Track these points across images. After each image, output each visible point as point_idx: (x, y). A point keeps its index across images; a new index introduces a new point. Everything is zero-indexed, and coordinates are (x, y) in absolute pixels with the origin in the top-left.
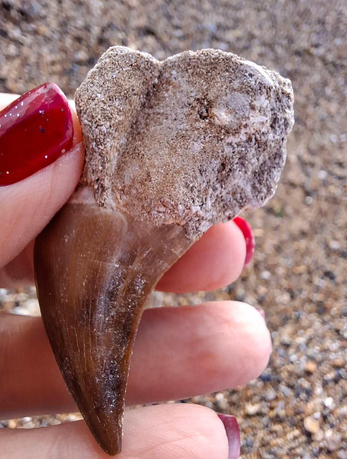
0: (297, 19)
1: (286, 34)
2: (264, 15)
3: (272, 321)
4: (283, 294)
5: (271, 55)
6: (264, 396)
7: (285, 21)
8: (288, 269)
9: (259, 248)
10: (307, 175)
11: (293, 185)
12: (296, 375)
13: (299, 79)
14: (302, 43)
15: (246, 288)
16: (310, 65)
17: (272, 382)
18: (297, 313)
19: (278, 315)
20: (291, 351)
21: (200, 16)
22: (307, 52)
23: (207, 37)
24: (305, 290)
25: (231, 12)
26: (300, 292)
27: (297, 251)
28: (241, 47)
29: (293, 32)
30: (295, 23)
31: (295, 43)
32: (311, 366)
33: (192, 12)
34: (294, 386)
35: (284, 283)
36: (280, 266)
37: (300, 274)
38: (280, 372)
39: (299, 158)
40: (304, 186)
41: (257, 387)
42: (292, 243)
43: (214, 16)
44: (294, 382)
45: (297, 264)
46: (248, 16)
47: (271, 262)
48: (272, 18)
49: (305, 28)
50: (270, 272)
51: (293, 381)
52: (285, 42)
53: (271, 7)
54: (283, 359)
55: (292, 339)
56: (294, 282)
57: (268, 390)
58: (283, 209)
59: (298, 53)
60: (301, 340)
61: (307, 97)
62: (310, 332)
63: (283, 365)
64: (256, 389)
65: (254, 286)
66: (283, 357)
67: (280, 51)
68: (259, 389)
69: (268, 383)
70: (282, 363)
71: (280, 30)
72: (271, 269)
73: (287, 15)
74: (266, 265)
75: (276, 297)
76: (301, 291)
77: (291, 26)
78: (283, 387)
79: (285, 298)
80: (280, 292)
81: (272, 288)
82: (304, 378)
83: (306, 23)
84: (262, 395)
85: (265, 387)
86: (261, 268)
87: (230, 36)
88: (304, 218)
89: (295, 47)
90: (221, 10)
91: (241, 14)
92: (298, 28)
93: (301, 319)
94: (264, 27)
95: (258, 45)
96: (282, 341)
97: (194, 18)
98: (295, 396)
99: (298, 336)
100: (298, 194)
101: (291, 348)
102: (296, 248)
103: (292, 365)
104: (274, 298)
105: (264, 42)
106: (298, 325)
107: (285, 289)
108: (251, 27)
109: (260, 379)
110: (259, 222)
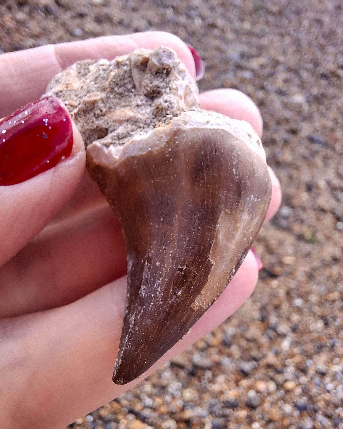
0: (322, 41)
1: (311, 57)
2: (288, 40)
3: (306, 349)
4: (317, 322)
5: (297, 81)
6: (301, 425)
7: (310, 44)
8: (320, 296)
9: (290, 276)
10: (338, 200)
11: (323, 211)
12: (333, 405)
13: (326, 102)
14: (329, 66)
15: (279, 316)
16: (337, 88)
17: (309, 411)
18: (331, 341)
19: (312, 343)
20: (327, 379)
21: (224, 46)
22: (334, 74)
23: (231, 67)
24: (340, 317)
25: (254, 40)
26: (335, 320)
27: (330, 277)
28: (266, 74)
29: (319, 55)
30: (321, 45)
31: (321, 66)
33: (216, 43)
34: (332, 415)
35: (318, 310)
36: (313, 294)
37: (334, 301)
38: (317, 401)
39: (329, 183)
40: (335, 211)
41: (293, 417)
42: (325, 270)
43: (238, 45)
44: (332, 412)
45: (330, 291)
46: (272, 42)
47: (303, 290)
48: (297, 43)
49: (331, 49)
50: (303, 300)
51: (330, 411)
52: (310, 66)
53: (295, 31)
54: (318, 387)
55: (327, 367)
56: (327, 310)
57: (305, 420)
58: (314, 235)
59: (324, 76)
60: (337, 368)
61: (336, 121)
63: (320, 394)
64: (293, 418)
65: (287, 314)
66: (319, 385)
67: (305, 75)
68: (295, 418)
69: (305, 413)
70: (319, 392)
71: (305, 54)
72: (304, 296)
73: (312, 37)
74: (299, 292)
75: (310, 324)
76: (335, 318)
77: (316, 49)
78: (320, 417)
79: (320, 324)
80: (314, 320)
81: (305, 316)
83: (332, 44)
84: (299, 424)
85: (301, 416)
86: (294, 295)
87: (254, 64)
88: (336, 244)
89: (321, 70)
90: (244, 39)
91: (265, 41)
92: (324, 51)
93: (337, 347)
94: (288, 52)
95: (283, 72)
96: (317, 369)
97: (218, 49)
98: (333, 426)
99: (334, 364)
100: (328, 220)
101: (327, 376)
102: (328, 274)
103: (328, 394)
104: (307, 326)
105: (289, 67)
106: (333, 353)
107: (319, 316)
108: (275, 54)
109: (296, 408)
110: (290, 249)
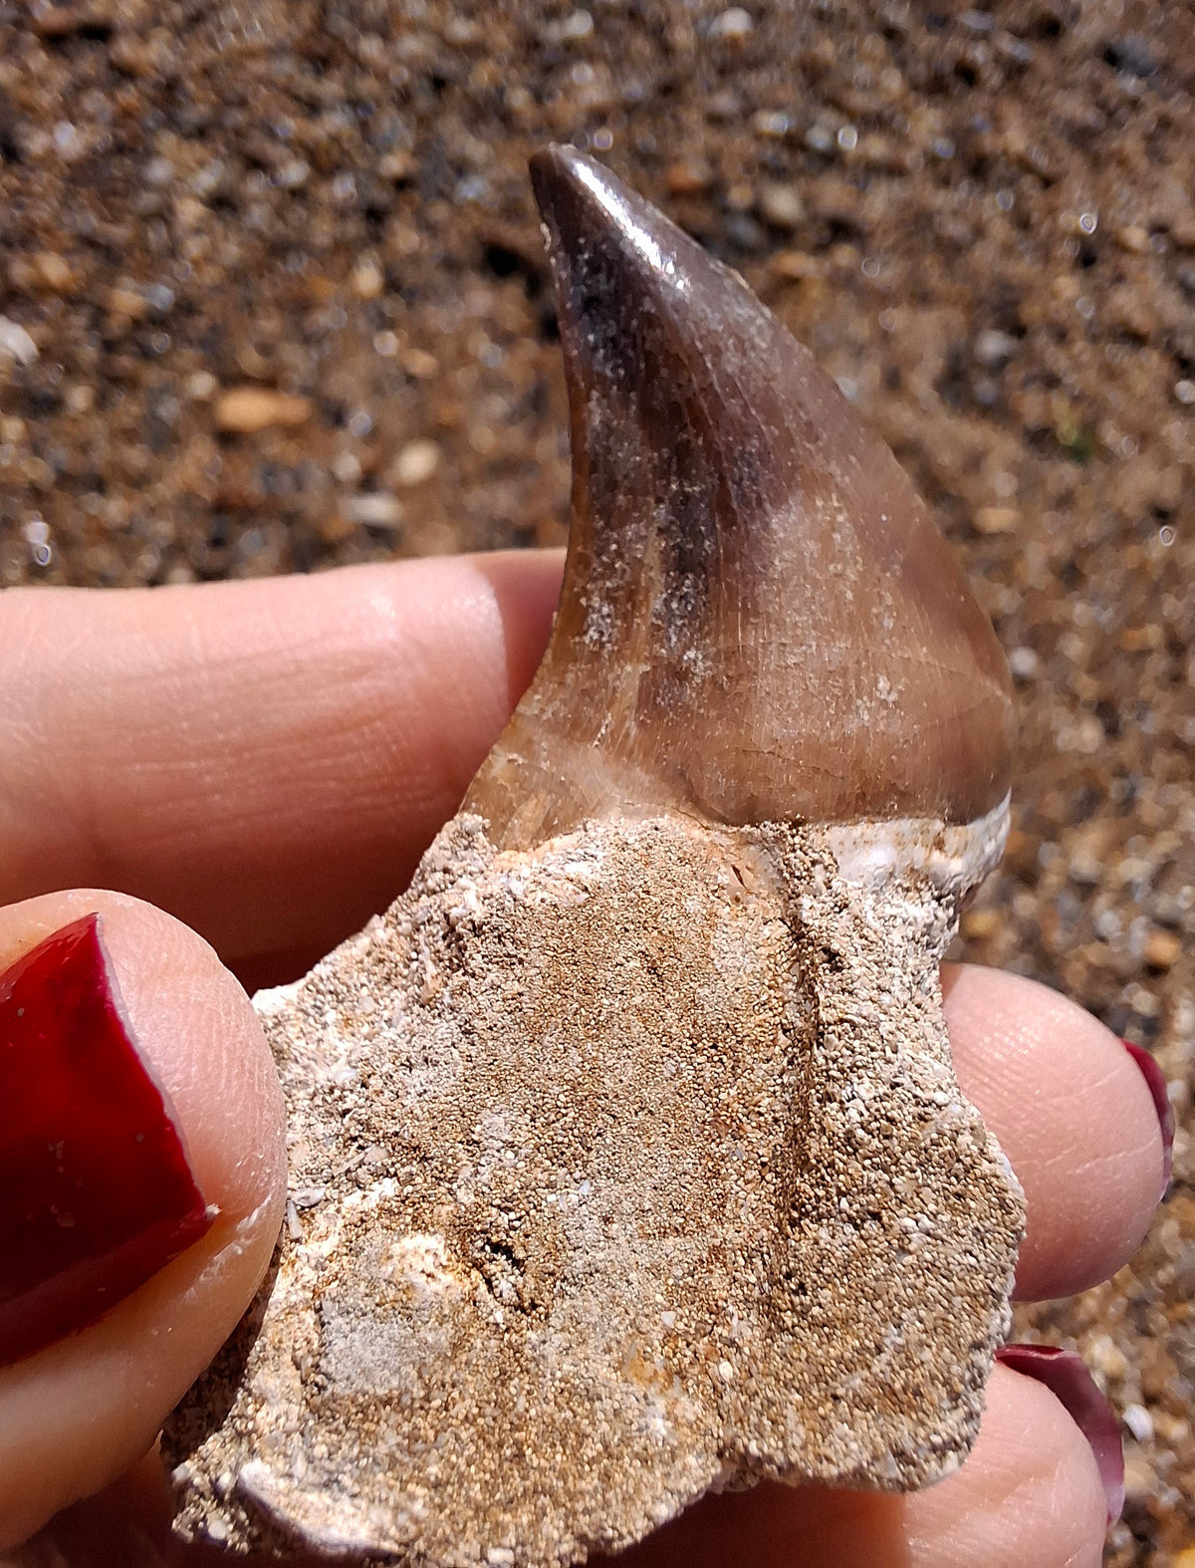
3: (1041, 812)
4: (1082, 723)
8: (1101, 640)
9: (1002, 573)
11: (1133, 338)
12: (1114, 976)
18: (1127, 784)
19: (1063, 789)
20: (1102, 901)
24: (1158, 708)
26: (1142, 716)
27: (1134, 575)
32: (1164, 948)
34: (1109, 1008)
35: (1087, 685)
36: (1074, 632)
37: (1144, 653)
39: (1161, 230)
40: (1173, 338)
42: (1120, 549)
44: (1110, 997)
45: (1135, 621)
47: (1042, 618)
50: (1039, 652)
51: (1104, 992)
54: (1073, 927)
55: (1105, 866)
56: (1118, 682)
58: (1090, 428)
60: (1136, 868)
62: (1166, 843)
63: (1074, 946)
66: (1075, 921)
70: (1071, 939)
72: (1043, 639)
74: (1028, 627)
75: (1056, 733)
76: (1143, 708)
79: (1089, 734)
80: (1072, 717)
81: (1046, 705)
82: (1139, 980)
86: (1011, 640)
88: (1165, 460)
93: (1141, 801)
96: (1072, 873)
99: (1128, 856)
101: (1099, 894)
102: (1135, 566)
103: (1103, 946)
104: (1049, 736)
106: (1127, 820)
107: (1088, 705)
110: (1003, 483)
